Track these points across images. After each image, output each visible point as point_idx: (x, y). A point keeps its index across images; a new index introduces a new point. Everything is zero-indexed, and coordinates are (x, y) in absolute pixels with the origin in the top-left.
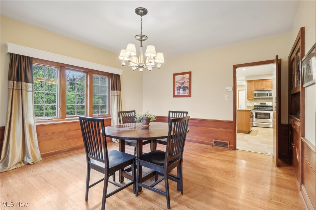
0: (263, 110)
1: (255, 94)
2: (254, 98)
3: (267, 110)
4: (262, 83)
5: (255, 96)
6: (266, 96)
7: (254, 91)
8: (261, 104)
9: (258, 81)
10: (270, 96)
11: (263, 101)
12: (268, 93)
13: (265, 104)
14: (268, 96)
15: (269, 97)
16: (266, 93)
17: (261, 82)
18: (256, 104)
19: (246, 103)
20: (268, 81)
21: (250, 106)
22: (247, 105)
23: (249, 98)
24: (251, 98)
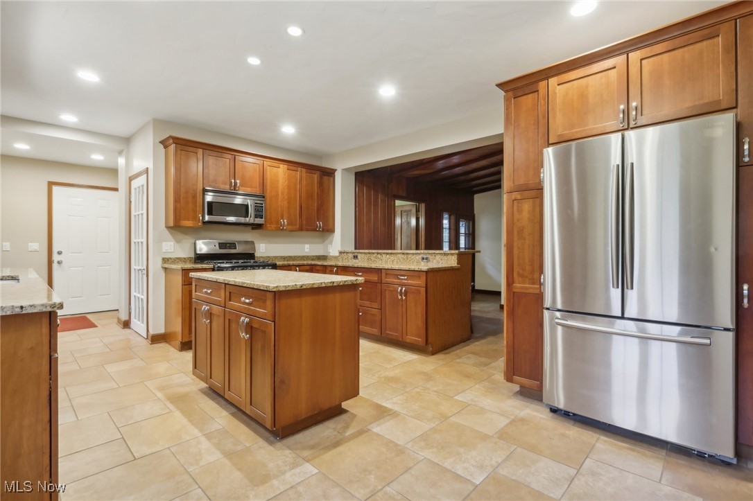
1: (211, 204)
2: (205, 223)
4: (232, 163)
5: (210, 212)
6: (246, 217)
7: (207, 190)
8: (222, 245)
9: (218, 151)
13: (234, 246)
15: (250, 219)
17: (227, 161)
21: (177, 258)
22: (164, 251)
23: (185, 220)
24: (191, 222)
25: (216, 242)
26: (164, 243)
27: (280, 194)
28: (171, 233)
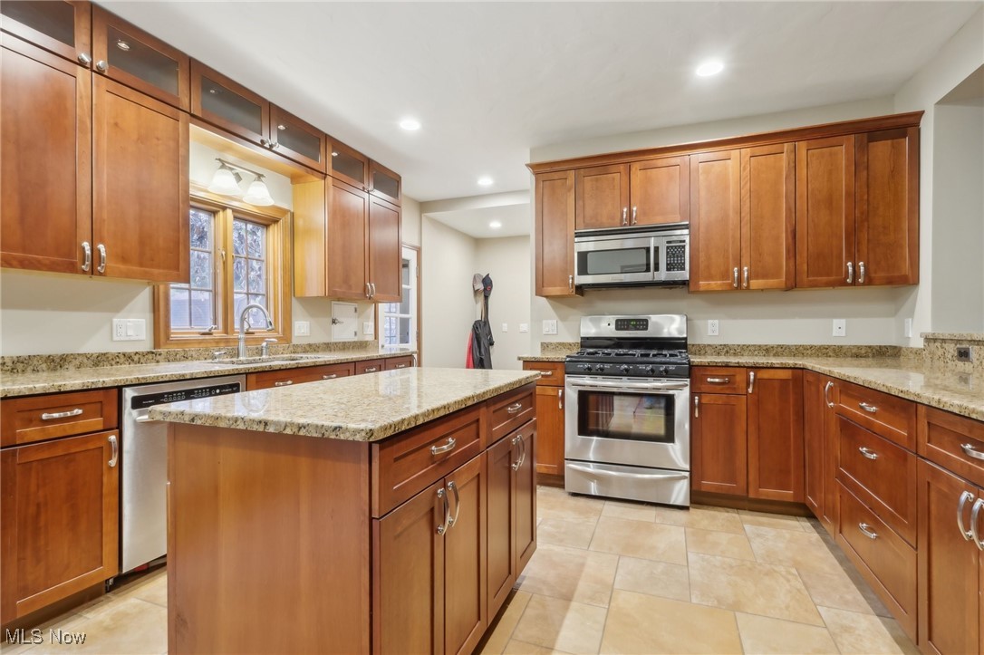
0: (627, 373)
1: (583, 256)
2: (580, 289)
3: (653, 374)
4: (625, 178)
5: (583, 270)
6: (648, 270)
7: (578, 235)
8: (621, 324)
9: (600, 164)
10: (670, 267)
11: (632, 308)
12: (657, 249)
13: (643, 324)
14: (657, 269)
15: (663, 275)
16: (648, 250)
17: (616, 177)
18: (590, 328)
19: (537, 319)
20: (659, 163)
21: (560, 344)
22: (544, 333)
23: (550, 286)
24: (559, 288)
25: (612, 319)
26: (544, 322)
27: (731, 213)
28: (554, 307)
